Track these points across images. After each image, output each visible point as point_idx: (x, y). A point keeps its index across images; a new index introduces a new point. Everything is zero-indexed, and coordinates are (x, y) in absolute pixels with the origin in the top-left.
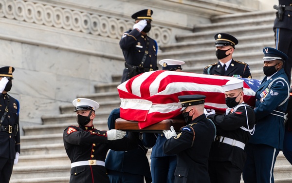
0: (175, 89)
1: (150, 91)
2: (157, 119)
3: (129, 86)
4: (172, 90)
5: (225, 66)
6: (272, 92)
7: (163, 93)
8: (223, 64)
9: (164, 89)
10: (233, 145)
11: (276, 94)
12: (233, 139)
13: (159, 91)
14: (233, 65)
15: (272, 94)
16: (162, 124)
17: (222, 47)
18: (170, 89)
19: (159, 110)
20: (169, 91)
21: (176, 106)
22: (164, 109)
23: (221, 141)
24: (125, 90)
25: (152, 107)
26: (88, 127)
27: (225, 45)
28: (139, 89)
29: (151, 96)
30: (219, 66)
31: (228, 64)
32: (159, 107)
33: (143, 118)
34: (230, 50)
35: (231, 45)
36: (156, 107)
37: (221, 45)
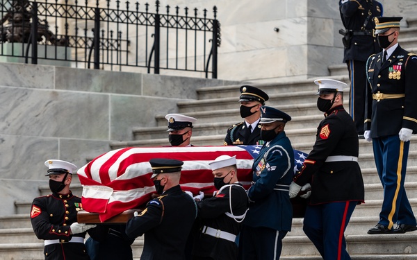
0: (137, 172)
1: (110, 176)
2: (118, 210)
3: (88, 170)
4: (133, 173)
5: (250, 127)
6: (268, 166)
7: (124, 177)
8: (248, 125)
9: (124, 172)
10: (218, 236)
11: (274, 168)
12: (218, 229)
13: (118, 176)
14: (260, 127)
15: (269, 169)
16: (125, 215)
17: (247, 103)
18: (130, 171)
19: (120, 199)
20: (129, 174)
21: (141, 192)
22: (125, 197)
23: (203, 232)
24: (84, 175)
25: (113, 195)
26: (63, 195)
27: (250, 101)
28: (98, 173)
29: (111, 181)
30: (243, 127)
31: (254, 125)
32: (120, 194)
33: (103, 209)
34: (257, 107)
35: (258, 101)
36: (118, 194)
37: (246, 100)
